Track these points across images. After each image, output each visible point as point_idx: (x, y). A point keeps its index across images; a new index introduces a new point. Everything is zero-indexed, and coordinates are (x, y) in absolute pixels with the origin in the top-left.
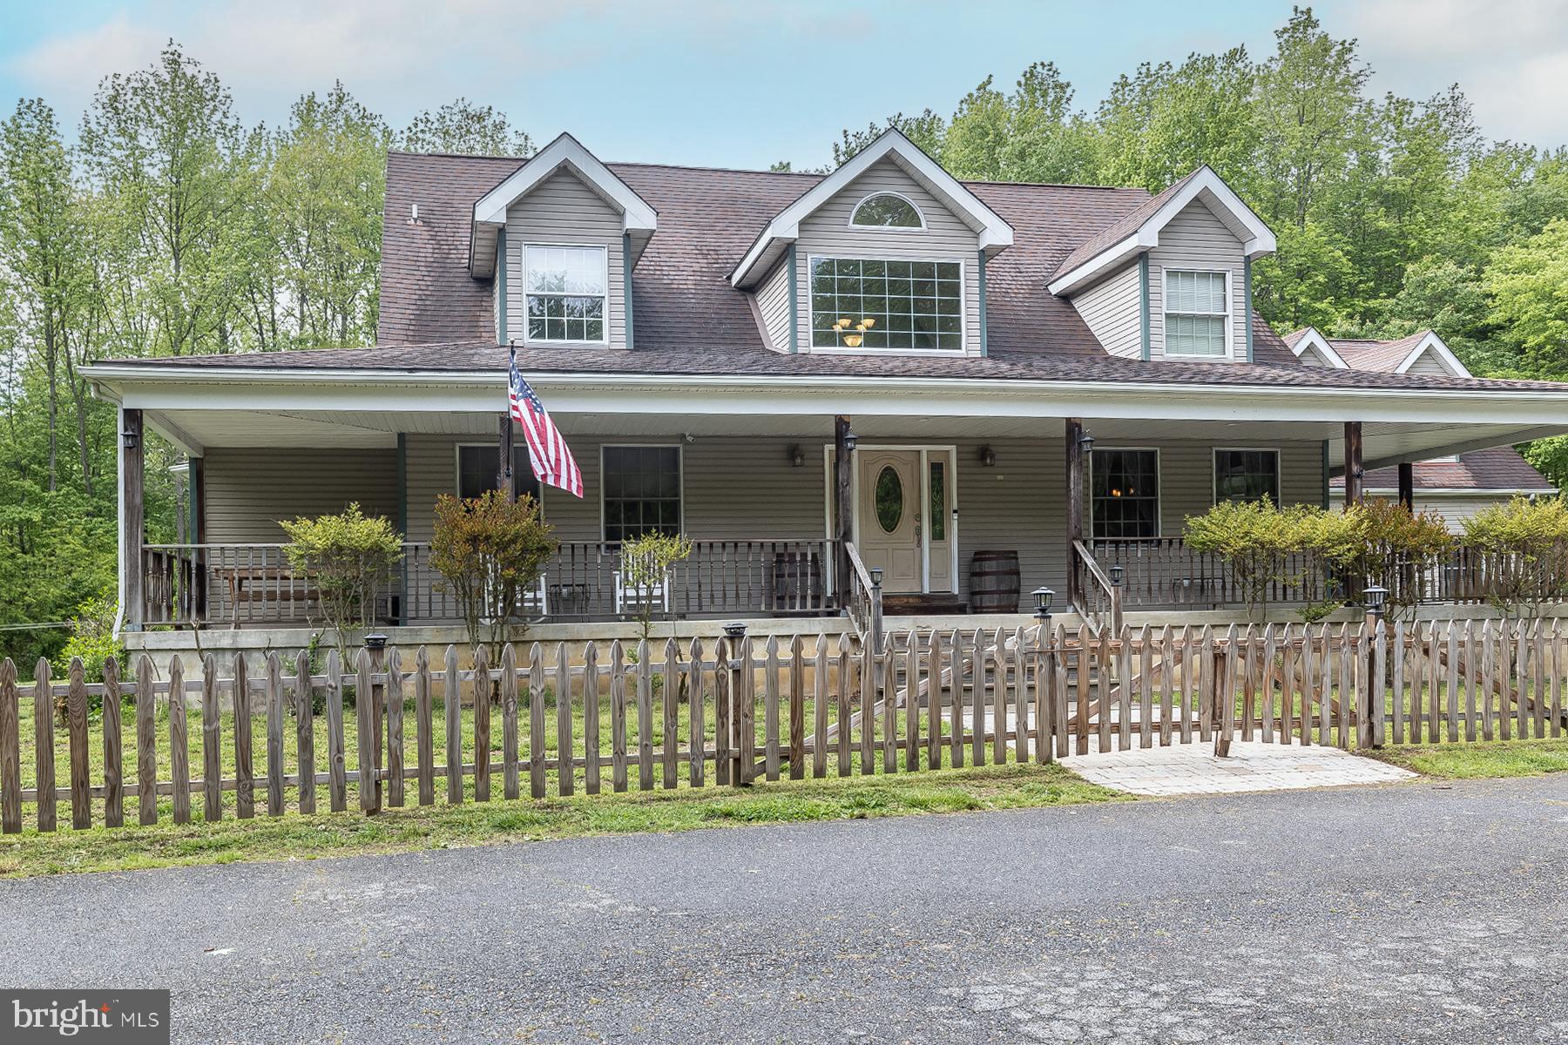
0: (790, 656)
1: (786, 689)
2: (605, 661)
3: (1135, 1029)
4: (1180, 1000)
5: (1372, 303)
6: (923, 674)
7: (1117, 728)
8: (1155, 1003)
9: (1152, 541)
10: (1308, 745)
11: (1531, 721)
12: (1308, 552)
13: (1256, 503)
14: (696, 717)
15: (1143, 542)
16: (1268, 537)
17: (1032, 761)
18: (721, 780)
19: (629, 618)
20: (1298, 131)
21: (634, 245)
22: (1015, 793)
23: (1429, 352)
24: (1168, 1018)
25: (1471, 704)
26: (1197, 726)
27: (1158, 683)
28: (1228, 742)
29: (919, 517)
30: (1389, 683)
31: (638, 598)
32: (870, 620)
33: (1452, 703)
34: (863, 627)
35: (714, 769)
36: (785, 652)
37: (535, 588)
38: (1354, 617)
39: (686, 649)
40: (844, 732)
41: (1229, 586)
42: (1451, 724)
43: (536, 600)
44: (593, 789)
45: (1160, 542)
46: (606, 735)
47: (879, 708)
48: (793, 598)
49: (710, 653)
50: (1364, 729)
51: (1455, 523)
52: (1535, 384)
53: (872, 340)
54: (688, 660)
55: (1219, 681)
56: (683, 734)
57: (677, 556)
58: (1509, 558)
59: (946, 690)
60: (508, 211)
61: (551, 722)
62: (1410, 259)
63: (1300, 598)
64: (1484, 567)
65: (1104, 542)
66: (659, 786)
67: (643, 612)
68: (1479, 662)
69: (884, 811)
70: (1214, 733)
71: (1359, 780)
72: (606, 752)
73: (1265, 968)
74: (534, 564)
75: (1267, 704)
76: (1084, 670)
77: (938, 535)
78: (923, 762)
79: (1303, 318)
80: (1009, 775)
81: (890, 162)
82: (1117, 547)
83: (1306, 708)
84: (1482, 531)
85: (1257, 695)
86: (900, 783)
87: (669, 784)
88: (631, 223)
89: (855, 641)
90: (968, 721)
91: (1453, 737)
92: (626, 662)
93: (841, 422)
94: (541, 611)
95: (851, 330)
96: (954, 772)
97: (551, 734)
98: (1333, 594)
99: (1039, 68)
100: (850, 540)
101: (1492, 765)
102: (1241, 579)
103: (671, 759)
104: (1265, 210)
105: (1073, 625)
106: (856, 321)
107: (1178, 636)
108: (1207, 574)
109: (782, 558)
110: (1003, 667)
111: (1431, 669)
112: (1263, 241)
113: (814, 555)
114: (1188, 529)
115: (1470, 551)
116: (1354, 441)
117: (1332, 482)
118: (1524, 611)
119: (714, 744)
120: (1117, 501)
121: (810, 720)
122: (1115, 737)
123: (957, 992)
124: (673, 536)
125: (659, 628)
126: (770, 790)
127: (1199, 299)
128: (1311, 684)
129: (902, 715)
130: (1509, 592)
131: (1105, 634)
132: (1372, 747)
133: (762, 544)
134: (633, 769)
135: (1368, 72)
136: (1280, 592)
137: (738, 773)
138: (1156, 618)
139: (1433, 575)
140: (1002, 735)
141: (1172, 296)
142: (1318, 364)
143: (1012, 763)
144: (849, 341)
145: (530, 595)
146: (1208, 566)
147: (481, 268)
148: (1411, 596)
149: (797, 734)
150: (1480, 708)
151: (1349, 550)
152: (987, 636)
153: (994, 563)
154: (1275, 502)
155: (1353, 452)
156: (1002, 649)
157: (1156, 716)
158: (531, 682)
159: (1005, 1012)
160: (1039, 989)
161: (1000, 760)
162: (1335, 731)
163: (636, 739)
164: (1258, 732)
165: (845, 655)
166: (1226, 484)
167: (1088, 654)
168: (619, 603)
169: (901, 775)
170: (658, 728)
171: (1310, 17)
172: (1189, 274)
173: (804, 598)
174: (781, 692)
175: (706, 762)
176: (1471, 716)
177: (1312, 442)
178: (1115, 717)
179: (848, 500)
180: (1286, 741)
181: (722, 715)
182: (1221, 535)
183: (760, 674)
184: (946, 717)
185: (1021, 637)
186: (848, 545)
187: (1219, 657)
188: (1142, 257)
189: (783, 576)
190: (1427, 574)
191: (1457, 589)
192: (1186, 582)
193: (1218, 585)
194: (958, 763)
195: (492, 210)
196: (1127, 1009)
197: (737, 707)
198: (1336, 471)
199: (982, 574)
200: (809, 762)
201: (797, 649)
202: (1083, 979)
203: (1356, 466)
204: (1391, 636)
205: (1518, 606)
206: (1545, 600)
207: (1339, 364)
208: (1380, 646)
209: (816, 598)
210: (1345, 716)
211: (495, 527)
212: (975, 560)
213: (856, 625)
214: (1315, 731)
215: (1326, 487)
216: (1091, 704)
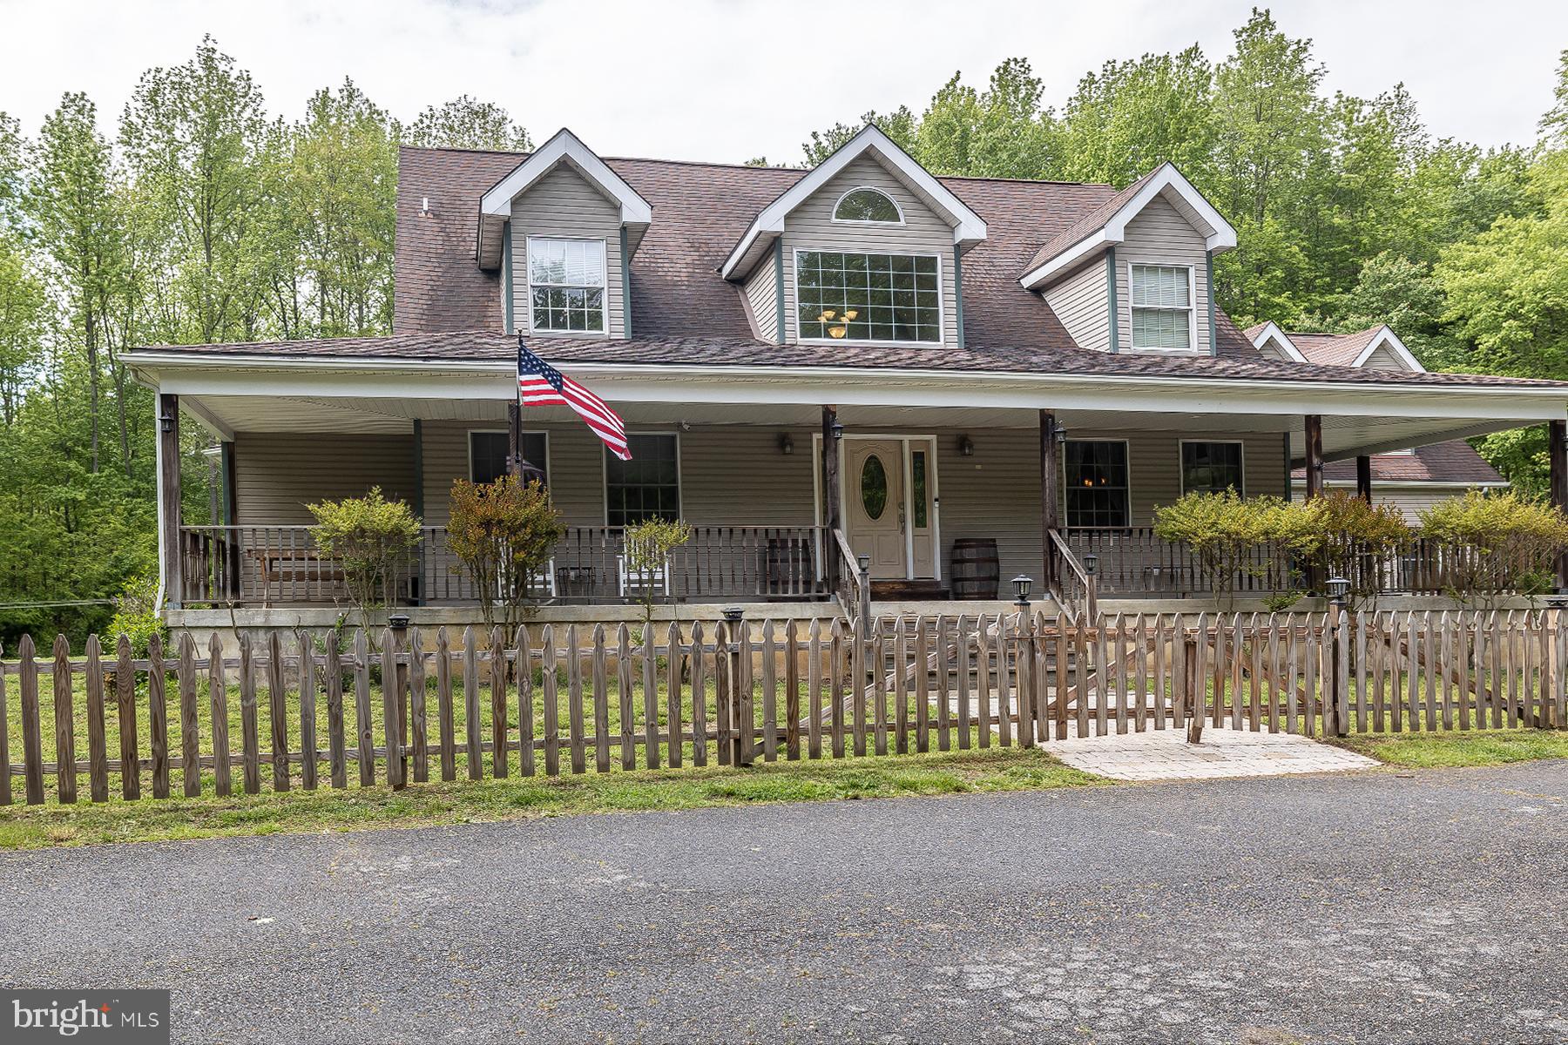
0: (786, 640)
1: (782, 672)
2: (613, 642)
3: (1121, 1010)
4: (1162, 982)
5: (1329, 298)
6: (911, 658)
7: (1094, 714)
8: (1138, 986)
9: (1123, 531)
10: (1276, 732)
11: (1489, 711)
12: (1273, 543)
13: (1222, 494)
14: (698, 697)
15: (1115, 531)
16: (1234, 527)
17: (1014, 745)
18: (723, 760)
19: (633, 601)
20: (1255, 127)
21: (631, 237)
22: (999, 777)
23: (1384, 346)
24: (1151, 1000)
25: (1431, 694)
26: (1170, 713)
27: (1132, 669)
28: (1201, 729)
29: (902, 505)
30: (1353, 673)
31: (640, 581)
32: (858, 605)
33: (1413, 693)
34: (852, 611)
35: (716, 750)
36: (780, 635)
37: (544, 572)
38: (1317, 607)
39: (687, 632)
40: (837, 714)
41: (1197, 576)
42: (1413, 713)
43: (545, 582)
44: (603, 767)
45: (1131, 532)
46: (614, 714)
47: (870, 692)
48: (786, 583)
49: (710, 637)
50: (1329, 717)
51: (1412, 515)
52: (1487, 379)
53: (855, 332)
54: (689, 641)
55: (1190, 668)
56: (686, 714)
57: (677, 541)
58: (1464, 550)
59: (932, 674)
60: (512, 204)
61: (563, 700)
62: (1362, 254)
63: (1265, 586)
64: (1440, 559)
65: (1078, 531)
66: (665, 765)
67: (645, 595)
68: (1438, 653)
69: (877, 792)
70: (1187, 720)
71: (1326, 768)
72: (615, 731)
73: (1243, 952)
74: (543, 548)
75: (1237, 692)
76: (1062, 657)
77: (920, 521)
78: (912, 745)
79: (1263, 312)
80: (994, 758)
81: (869, 158)
82: (1090, 536)
83: (1273, 696)
84: (1438, 524)
85: (1227, 683)
86: (891, 765)
87: (675, 763)
88: (628, 216)
89: (845, 625)
90: (954, 706)
91: (1415, 727)
92: (632, 644)
93: (828, 412)
94: (550, 593)
95: (835, 322)
96: (941, 755)
97: (564, 713)
98: (1295, 582)
99: (1012, 64)
100: (838, 527)
101: (1451, 755)
102: (1208, 569)
103: (676, 738)
104: (1224, 205)
105: (1050, 612)
106: (840, 313)
107: (1151, 623)
108: (1177, 563)
109: (775, 544)
110: (985, 652)
111: (1393, 659)
112: (1225, 236)
113: (805, 541)
114: (1157, 519)
115: (1427, 543)
116: (1314, 434)
117: (1293, 474)
118: (1481, 604)
119: (715, 724)
120: (1088, 492)
121: (805, 702)
122: (1092, 723)
123: (951, 971)
124: (673, 521)
125: (662, 611)
126: (768, 770)
127: (1162, 293)
128: (1277, 672)
129: (891, 698)
130: (1467, 583)
131: (1081, 622)
132: (1337, 736)
133: (755, 530)
134: (640, 748)
135: (1322, 71)
136: (1246, 581)
137: (739, 754)
138: (1129, 606)
139: (1392, 566)
140: (985, 719)
141: (1138, 291)
142: (1279, 358)
143: (995, 746)
144: (834, 332)
145: (540, 578)
146: (1177, 556)
147: (488, 259)
148: (1370, 586)
149: (793, 717)
150: (1439, 698)
151: (1311, 541)
152: (970, 622)
153: (974, 550)
154: (1240, 494)
155: (1314, 445)
156: (984, 635)
157: (1131, 702)
158: (543, 663)
159: (997, 991)
160: (1029, 970)
161: (985, 743)
162: (1301, 719)
163: (643, 719)
164: (1228, 720)
165: (836, 639)
166: (1192, 475)
167: (1065, 640)
168: (623, 586)
169: (891, 757)
170: (662, 709)
171: (1267, 18)
172: (1153, 269)
173: (796, 583)
174: (778, 675)
175: (708, 743)
176: (1432, 705)
177: (1273, 434)
178: (1092, 703)
179: (835, 487)
180: (1254, 728)
181: (722, 697)
182: (1187, 524)
183: (757, 657)
184: (933, 701)
185: (1002, 623)
186: (837, 532)
187: (1190, 646)
188: (1108, 252)
189: (776, 561)
190: (1387, 566)
191: (1415, 580)
192: (1156, 571)
193: (1187, 576)
194: (944, 746)
195: (497, 203)
196: (1112, 990)
197: (736, 689)
198: (1297, 464)
199: (963, 561)
200: (804, 742)
201: (791, 633)
202: (1069, 959)
203: (1316, 458)
204: (1354, 627)
205: (1474, 600)
206: (1499, 592)
207: (1298, 358)
208: (1342, 635)
209: (807, 583)
210: (1311, 704)
211: (507, 512)
212: (955, 547)
213: (846, 610)
214: (1283, 719)
215: (1288, 479)
216: (1070, 689)
